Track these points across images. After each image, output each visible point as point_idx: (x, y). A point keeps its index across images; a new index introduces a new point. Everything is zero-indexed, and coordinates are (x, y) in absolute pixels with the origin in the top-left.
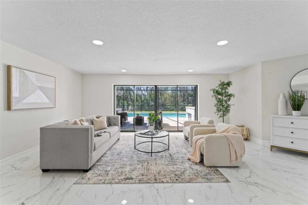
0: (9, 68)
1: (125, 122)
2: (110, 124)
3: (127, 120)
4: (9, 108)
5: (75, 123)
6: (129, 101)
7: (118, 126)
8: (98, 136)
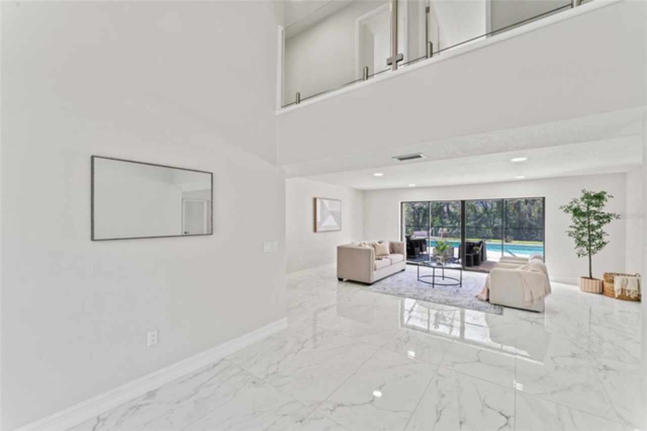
0: (315, 200)
1: (421, 253)
2: (393, 251)
3: (426, 250)
4: (315, 230)
5: (360, 245)
6: (445, 218)
7: (403, 254)
8: (379, 259)
